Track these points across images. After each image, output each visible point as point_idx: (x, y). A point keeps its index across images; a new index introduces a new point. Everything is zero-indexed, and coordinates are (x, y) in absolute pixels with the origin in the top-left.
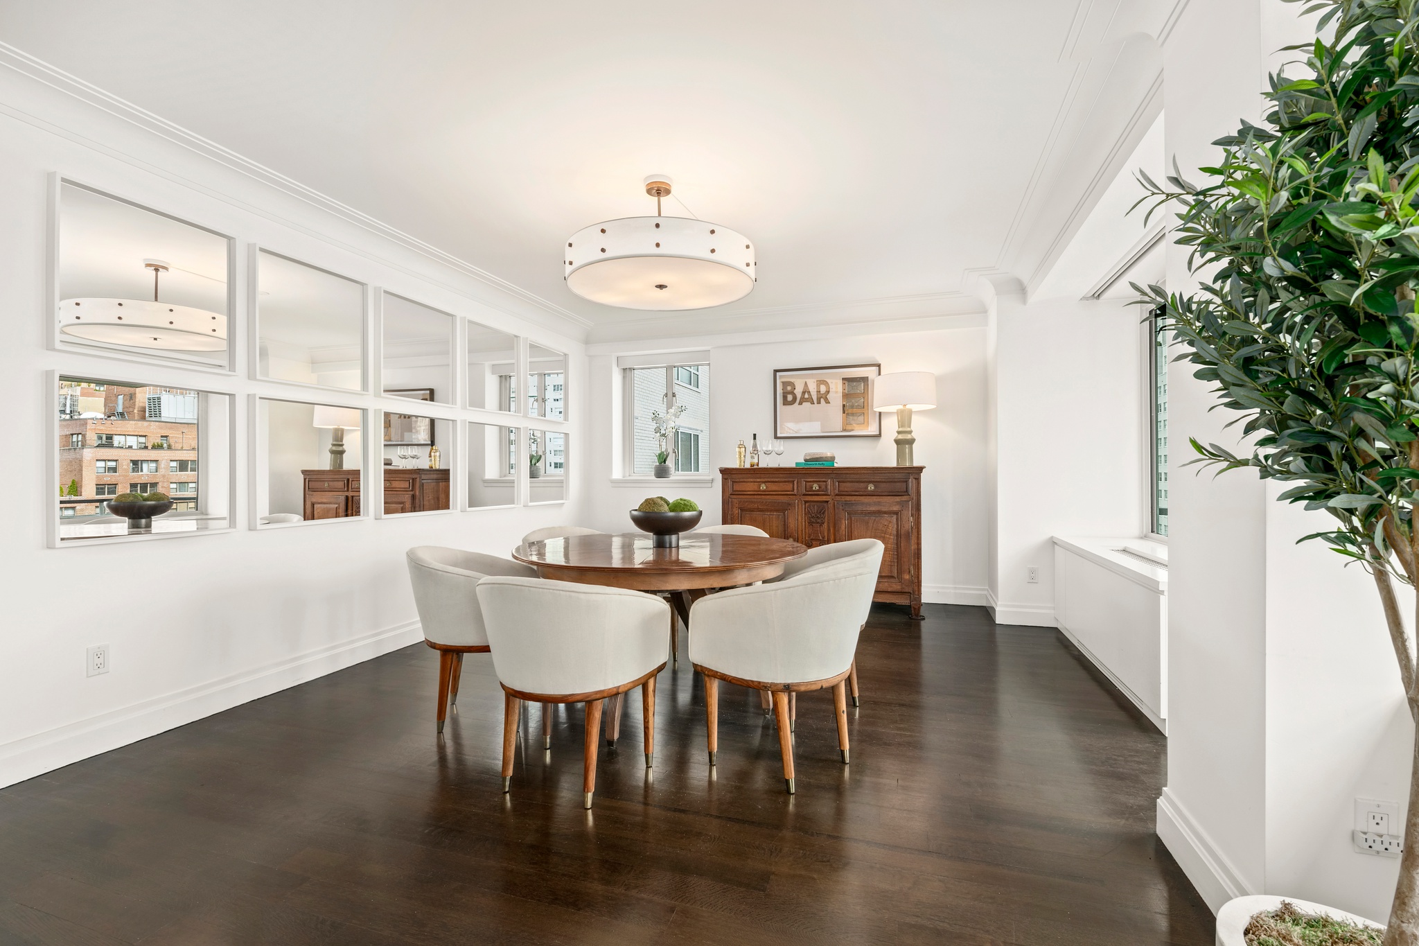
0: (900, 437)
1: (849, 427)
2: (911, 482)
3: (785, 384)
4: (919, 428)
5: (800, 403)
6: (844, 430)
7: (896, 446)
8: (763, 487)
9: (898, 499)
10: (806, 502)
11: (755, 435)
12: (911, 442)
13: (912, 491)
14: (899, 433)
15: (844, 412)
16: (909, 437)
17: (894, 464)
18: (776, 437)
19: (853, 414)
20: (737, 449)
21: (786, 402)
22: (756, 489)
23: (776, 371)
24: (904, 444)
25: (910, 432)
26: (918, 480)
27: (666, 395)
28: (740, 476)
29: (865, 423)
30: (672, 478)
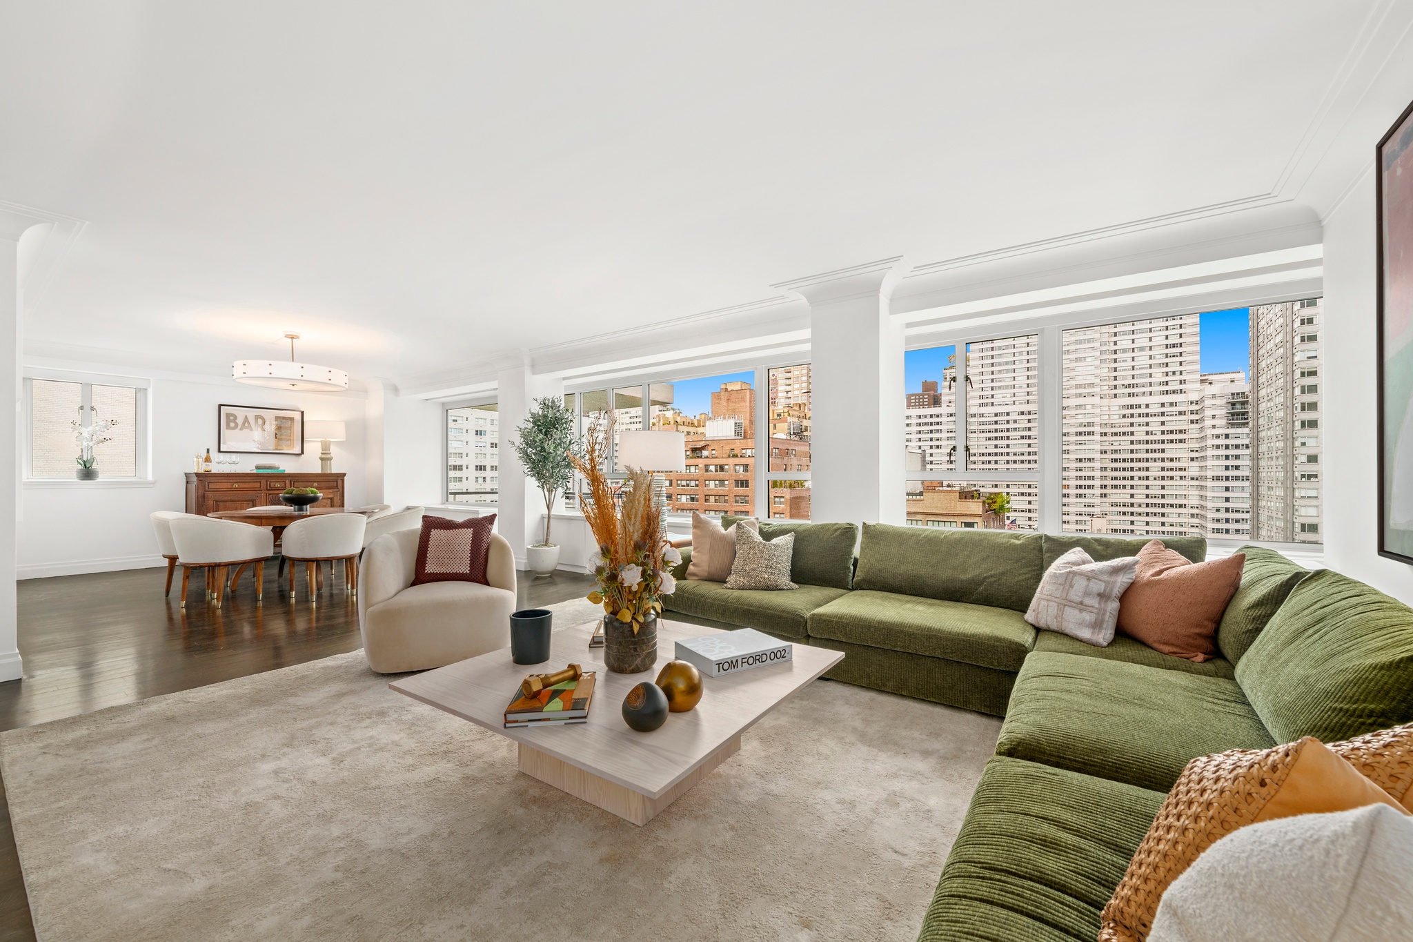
0: (323, 456)
1: (279, 448)
2: (340, 482)
3: (228, 415)
4: (334, 451)
5: (241, 429)
6: (276, 449)
7: (320, 461)
8: (236, 485)
9: (331, 491)
10: (269, 494)
11: (208, 450)
12: (330, 459)
13: (340, 486)
14: (322, 454)
15: (276, 438)
16: (328, 456)
17: (320, 472)
18: (219, 451)
19: (281, 440)
20: (195, 459)
21: (228, 427)
22: (229, 487)
23: (220, 405)
24: (325, 459)
25: (330, 453)
26: (343, 480)
27: (82, 408)
28: (214, 478)
29: (292, 446)
30: (98, 480)
